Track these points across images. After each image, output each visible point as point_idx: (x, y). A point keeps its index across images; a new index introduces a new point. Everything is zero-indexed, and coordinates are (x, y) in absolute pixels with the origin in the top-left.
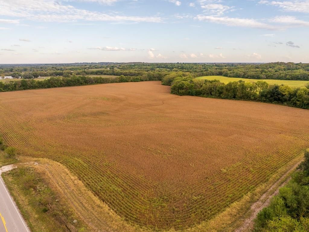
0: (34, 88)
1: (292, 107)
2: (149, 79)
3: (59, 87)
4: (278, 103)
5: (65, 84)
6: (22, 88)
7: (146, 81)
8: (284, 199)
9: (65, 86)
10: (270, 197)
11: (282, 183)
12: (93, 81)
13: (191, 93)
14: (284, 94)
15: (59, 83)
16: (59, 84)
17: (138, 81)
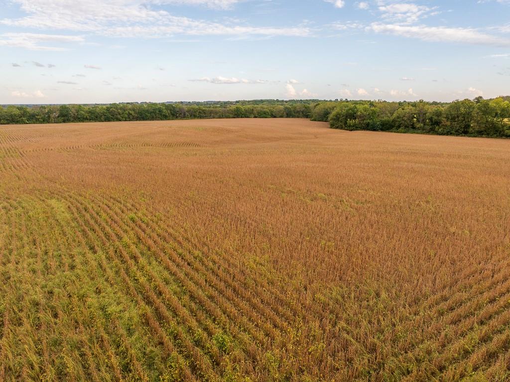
0: (82, 121)
2: (287, 114)
3: (126, 120)
5: (136, 115)
6: (61, 119)
7: (281, 117)
12: (187, 114)
13: (372, 125)
15: (126, 113)
16: (126, 116)
17: (266, 117)
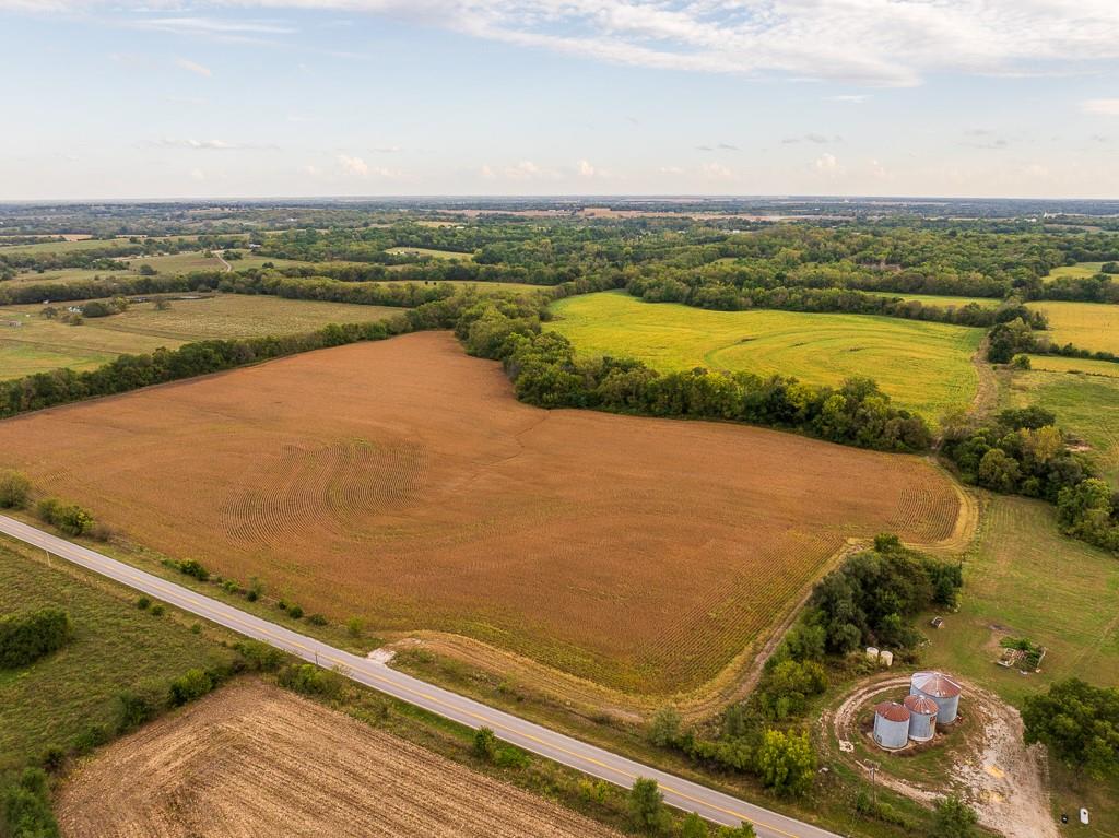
0: (76, 398)
1: (815, 437)
2: (414, 325)
3: (150, 384)
4: (785, 427)
5: (168, 371)
6: (40, 401)
7: (405, 332)
8: (790, 645)
9: (168, 380)
10: (776, 644)
11: (790, 624)
13: (575, 400)
14: (796, 405)
16: (151, 375)
17: (381, 339)
